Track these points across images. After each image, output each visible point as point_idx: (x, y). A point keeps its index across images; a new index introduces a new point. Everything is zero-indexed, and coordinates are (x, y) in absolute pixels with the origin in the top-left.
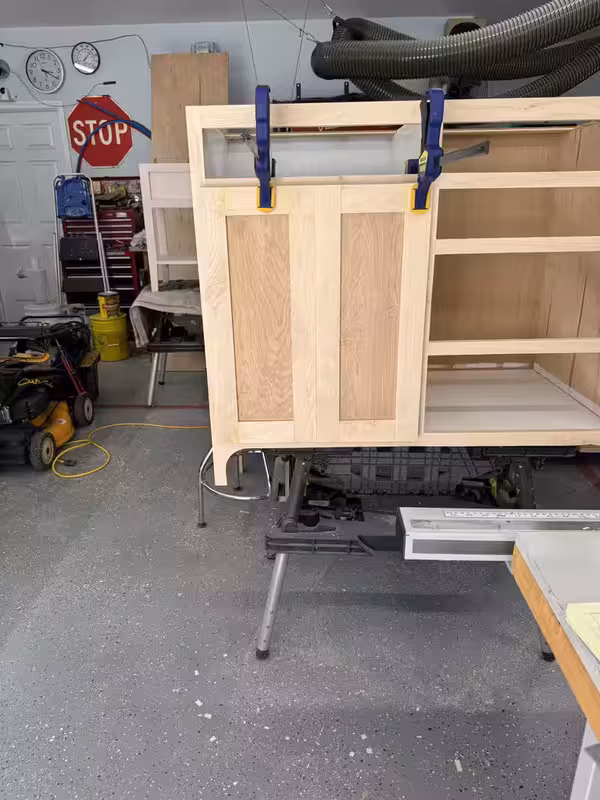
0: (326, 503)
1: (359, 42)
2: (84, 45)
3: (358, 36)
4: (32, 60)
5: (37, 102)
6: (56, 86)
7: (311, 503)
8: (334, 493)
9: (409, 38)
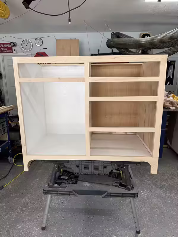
0: (67, 178)
1: (118, 39)
2: (38, 38)
3: (118, 37)
4: (23, 42)
5: (24, 53)
6: (29, 49)
7: (62, 177)
8: (71, 174)
9: (133, 38)
